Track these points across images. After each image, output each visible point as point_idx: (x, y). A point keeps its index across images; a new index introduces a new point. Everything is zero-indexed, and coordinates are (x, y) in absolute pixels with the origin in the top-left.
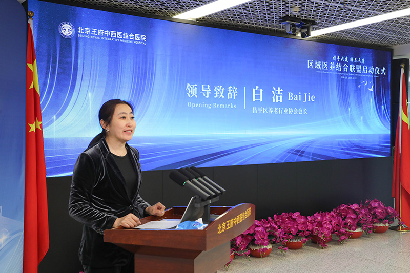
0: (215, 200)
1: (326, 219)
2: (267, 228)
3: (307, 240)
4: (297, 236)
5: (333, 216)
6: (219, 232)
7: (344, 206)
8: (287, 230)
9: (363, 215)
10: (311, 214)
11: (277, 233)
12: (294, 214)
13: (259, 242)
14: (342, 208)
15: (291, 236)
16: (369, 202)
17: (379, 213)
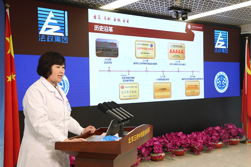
0: (126, 122)
1: (200, 136)
2: (162, 142)
3: (187, 150)
4: (181, 147)
5: (204, 134)
6: (129, 143)
7: (211, 128)
8: (174, 143)
9: (223, 133)
10: (190, 133)
11: (168, 145)
12: (179, 133)
13: (157, 151)
14: (210, 129)
15: (177, 147)
16: (227, 125)
17: (233, 132)
